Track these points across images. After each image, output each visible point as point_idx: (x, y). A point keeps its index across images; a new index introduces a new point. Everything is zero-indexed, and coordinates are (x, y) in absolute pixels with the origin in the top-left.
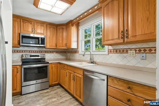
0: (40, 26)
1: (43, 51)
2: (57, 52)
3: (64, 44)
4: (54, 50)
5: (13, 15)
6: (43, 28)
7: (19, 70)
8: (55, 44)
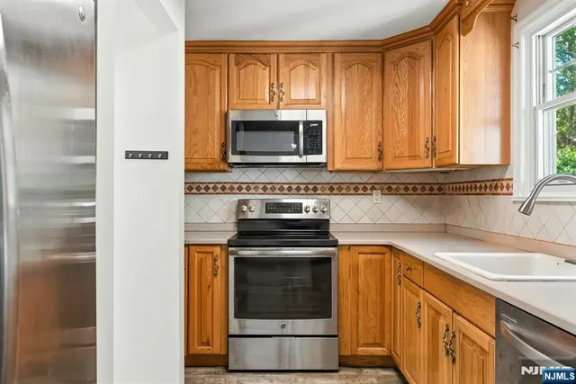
0: (301, 69)
1: (319, 187)
2: (390, 189)
3: (422, 143)
4: (375, 179)
5: (186, 46)
6: (314, 73)
7: (218, 263)
8: (374, 148)
